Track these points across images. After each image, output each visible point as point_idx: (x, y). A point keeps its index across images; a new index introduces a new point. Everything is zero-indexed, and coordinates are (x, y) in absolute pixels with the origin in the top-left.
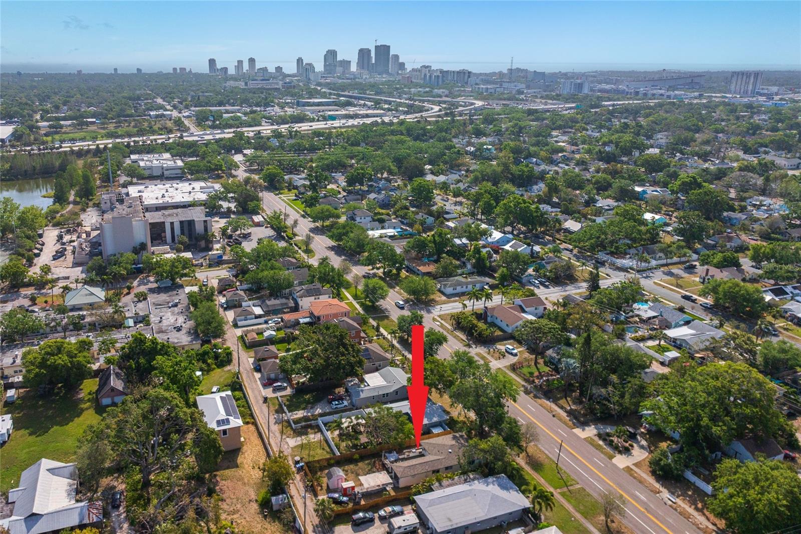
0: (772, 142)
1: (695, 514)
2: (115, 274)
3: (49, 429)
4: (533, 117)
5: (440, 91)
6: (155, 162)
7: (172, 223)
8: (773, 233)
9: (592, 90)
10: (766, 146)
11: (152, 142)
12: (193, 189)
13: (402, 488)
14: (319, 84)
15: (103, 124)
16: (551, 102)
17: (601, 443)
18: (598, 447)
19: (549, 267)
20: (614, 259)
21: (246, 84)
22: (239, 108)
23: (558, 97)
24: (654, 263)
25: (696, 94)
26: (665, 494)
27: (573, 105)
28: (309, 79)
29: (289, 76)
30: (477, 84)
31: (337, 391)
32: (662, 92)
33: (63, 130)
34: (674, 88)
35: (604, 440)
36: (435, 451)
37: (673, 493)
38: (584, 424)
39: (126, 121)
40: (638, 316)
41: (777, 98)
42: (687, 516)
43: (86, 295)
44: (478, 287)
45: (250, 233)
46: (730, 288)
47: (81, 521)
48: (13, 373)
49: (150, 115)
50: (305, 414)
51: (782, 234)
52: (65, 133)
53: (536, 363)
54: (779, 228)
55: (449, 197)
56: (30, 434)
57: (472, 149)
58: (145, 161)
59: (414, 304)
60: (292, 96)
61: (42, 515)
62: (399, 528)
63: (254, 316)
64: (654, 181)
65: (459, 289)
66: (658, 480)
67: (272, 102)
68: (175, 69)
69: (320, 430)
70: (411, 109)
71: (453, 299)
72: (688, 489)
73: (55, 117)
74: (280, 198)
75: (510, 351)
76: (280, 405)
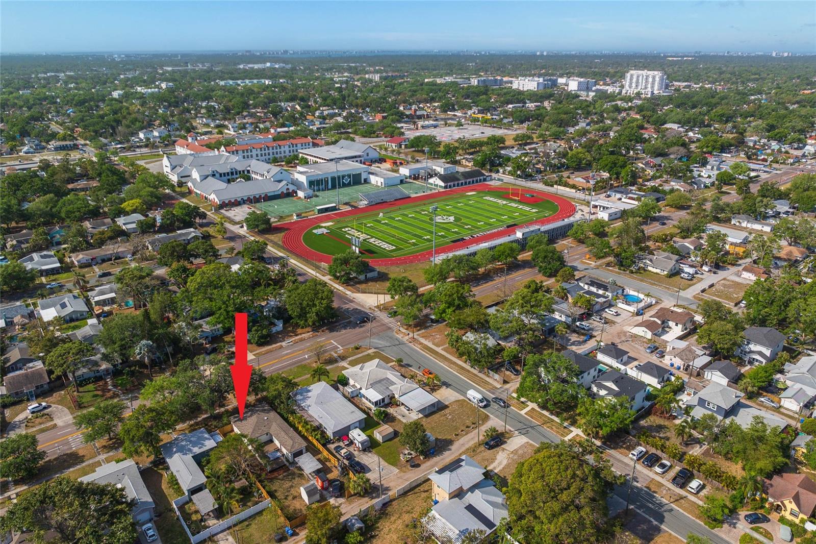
26: (284, 344)
75: (41, 408)
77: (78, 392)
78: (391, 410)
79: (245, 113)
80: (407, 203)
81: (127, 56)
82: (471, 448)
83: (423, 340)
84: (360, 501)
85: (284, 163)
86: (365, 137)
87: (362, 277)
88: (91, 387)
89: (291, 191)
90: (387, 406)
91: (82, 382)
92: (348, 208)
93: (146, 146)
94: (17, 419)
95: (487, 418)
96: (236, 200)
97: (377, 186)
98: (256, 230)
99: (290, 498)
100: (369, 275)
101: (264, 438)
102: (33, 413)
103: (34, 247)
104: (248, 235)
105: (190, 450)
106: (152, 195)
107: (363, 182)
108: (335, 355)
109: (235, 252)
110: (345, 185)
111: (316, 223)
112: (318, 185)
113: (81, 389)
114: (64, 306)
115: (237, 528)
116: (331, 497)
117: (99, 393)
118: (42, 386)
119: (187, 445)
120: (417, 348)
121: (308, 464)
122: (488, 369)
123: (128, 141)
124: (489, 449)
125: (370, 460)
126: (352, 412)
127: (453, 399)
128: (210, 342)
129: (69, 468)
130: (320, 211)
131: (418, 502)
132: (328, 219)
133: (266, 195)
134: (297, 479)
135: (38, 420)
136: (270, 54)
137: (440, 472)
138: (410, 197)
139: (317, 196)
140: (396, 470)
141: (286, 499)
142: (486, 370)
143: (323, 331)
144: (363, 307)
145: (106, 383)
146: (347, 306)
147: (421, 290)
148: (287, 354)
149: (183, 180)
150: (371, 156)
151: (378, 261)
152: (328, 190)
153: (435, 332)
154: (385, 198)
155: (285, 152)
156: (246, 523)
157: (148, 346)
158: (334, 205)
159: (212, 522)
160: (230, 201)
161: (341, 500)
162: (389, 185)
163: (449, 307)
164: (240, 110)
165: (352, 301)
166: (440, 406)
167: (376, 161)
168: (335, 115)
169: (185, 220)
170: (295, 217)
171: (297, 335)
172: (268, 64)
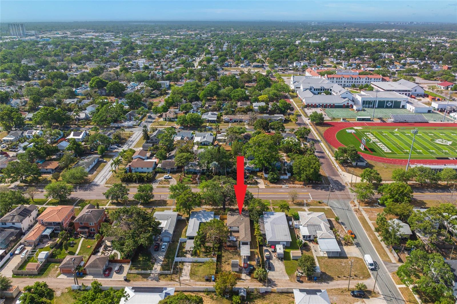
18: (250, 187)
20: (120, 124)
26: (284, 186)
35: (248, 184)
36: (238, 224)
42: (295, 187)
44: (96, 161)
50: (159, 264)
65: (90, 167)
66: (276, 184)
71: (95, 173)
72: (283, 181)
75: (168, 178)
76: (138, 274)
77: (185, 176)
78: (311, 245)
79: (357, 58)
80: (424, 126)
81: (319, 23)
82: (342, 289)
83: (364, 213)
84: (257, 283)
85: (358, 88)
86: (425, 79)
87: (354, 163)
88: (190, 176)
89: (349, 105)
90: (310, 241)
91: (189, 172)
92: (379, 121)
93: (293, 70)
94: (158, 179)
95: (369, 277)
96: (315, 104)
97: (409, 111)
98: (315, 123)
99: (227, 263)
100: (359, 164)
101: (235, 229)
102: (165, 178)
103: (213, 109)
104: (309, 124)
105: (201, 219)
106: (275, 94)
107: (401, 107)
108: (305, 202)
109: (295, 131)
110: (387, 107)
111: (351, 125)
112: (369, 104)
113: (186, 175)
114: (204, 137)
115: (195, 264)
116: (245, 273)
117: (192, 179)
118: (174, 169)
119: (201, 216)
120: (357, 216)
121: (245, 251)
122: (393, 247)
123: (287, 66)
124: (353, 296)
125: (279, 265)
126: (286, 235)
127: (354, 255)
128: (249, 173)
129: (160, 206)
130: (359, 120)
131: (285, 301)
132: (361, 125)
133: (334, 105)
134: (237, 255)
135: (165, 182)
136: (400, 24)
137: (301, 291)
138: (428, 122)
139: (364, 110)
140: (288, 278)
141: (225, 262)
142: (391, 247)
143: (308, 187)
144: (342, 181)
145: (197, 176)
146: (333, 177)
147: (383, 182)
148: (281, 192)
149: (296, 89)
150: (418, 92)
151: (373, 157)
152: (375, 108)
153: (375, 211)
154: (407, 120)
155: (362, 82)
156: (201, 264)
157: (215, 164)
158: (370, 117)
159: (188, 256)
160: (312, 104)
161: (249, 278)
162: (418, 112)
163: (390, 198)
164: (355, 55)
165: (338, 175)
166: (342, 255)
167: (421, 96)
168: (413, 64)
169: (282, 110)
170: (342, 120)
171: (293, 184)
172: (393, 30)
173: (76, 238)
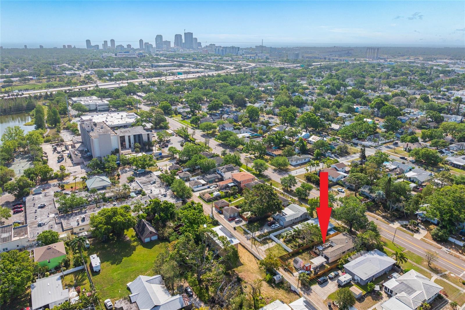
0: (399, 82)
1: (460, 255)
2: (112, 167)
3: (122, 260)
4: (283, 72)
5: (227, 58)
6: (89, 101)
7: (129, 137)
8: (422, 125)
9: (303, 57)
10: (397, 84)
11: (79, 89)
12: (122, 116)
13: (331, 263)
14: (157, 55)
15: (39, 79)
16: (287, 63)
17: (404, 229)
18: (404, 231)
19: (337, 148)
20: (361, 142)
21: (116, 55)
22: (118, 68)
23: (287, 61)
24: (380, 142)
25: (353, 59)
26: (444, 249)
27: (299, 65)
28: (150, 52)
29: (137, 50)
30: (243, 54)
31: (269, 219)
32: (337, 58)
33: (14, 84)
34: (340, 56)
35: (405, 228)
36: (339, 242)
37: (447, 248)
38: (393, 221)
39: (53, 77)
40: (387, 168)
41: (388, 60)
42: (458, 257)
43: (100, 181)
44: (307, 160)
45: (170, 140)
46: (425, 152)
47: (182, 306)
48: (79, 231)
49: (65, 74)
50: (260, 233)
51: (426, 125)
52: (15, 85)
53: (356, 195)
54: (424, 123)
55: (265, 115)
56: (112, 264)
57: (263, 89)
58: (84, 101)
59: (280, 171)
60: (146, 61)
61: (160, 306)
62: (345, 281)
63: (201, 185)
64: (358, 103)
65: (299, 162)
66: (438, 243)
67: (137, 65)
68: (64, 46)
69: (273, 240)
70: (218, 68)
71: (297, 167)
72: (452, 245)
73: (5, 76)
74: (173, 119)
75: (341, 191)
76: (244, 230)
113: (358, 196)
115: (278, 246)
121: (318, 261)
125: (331, 287)
126: (366, 274)
128: (421, 221)
173: (241, 196)
